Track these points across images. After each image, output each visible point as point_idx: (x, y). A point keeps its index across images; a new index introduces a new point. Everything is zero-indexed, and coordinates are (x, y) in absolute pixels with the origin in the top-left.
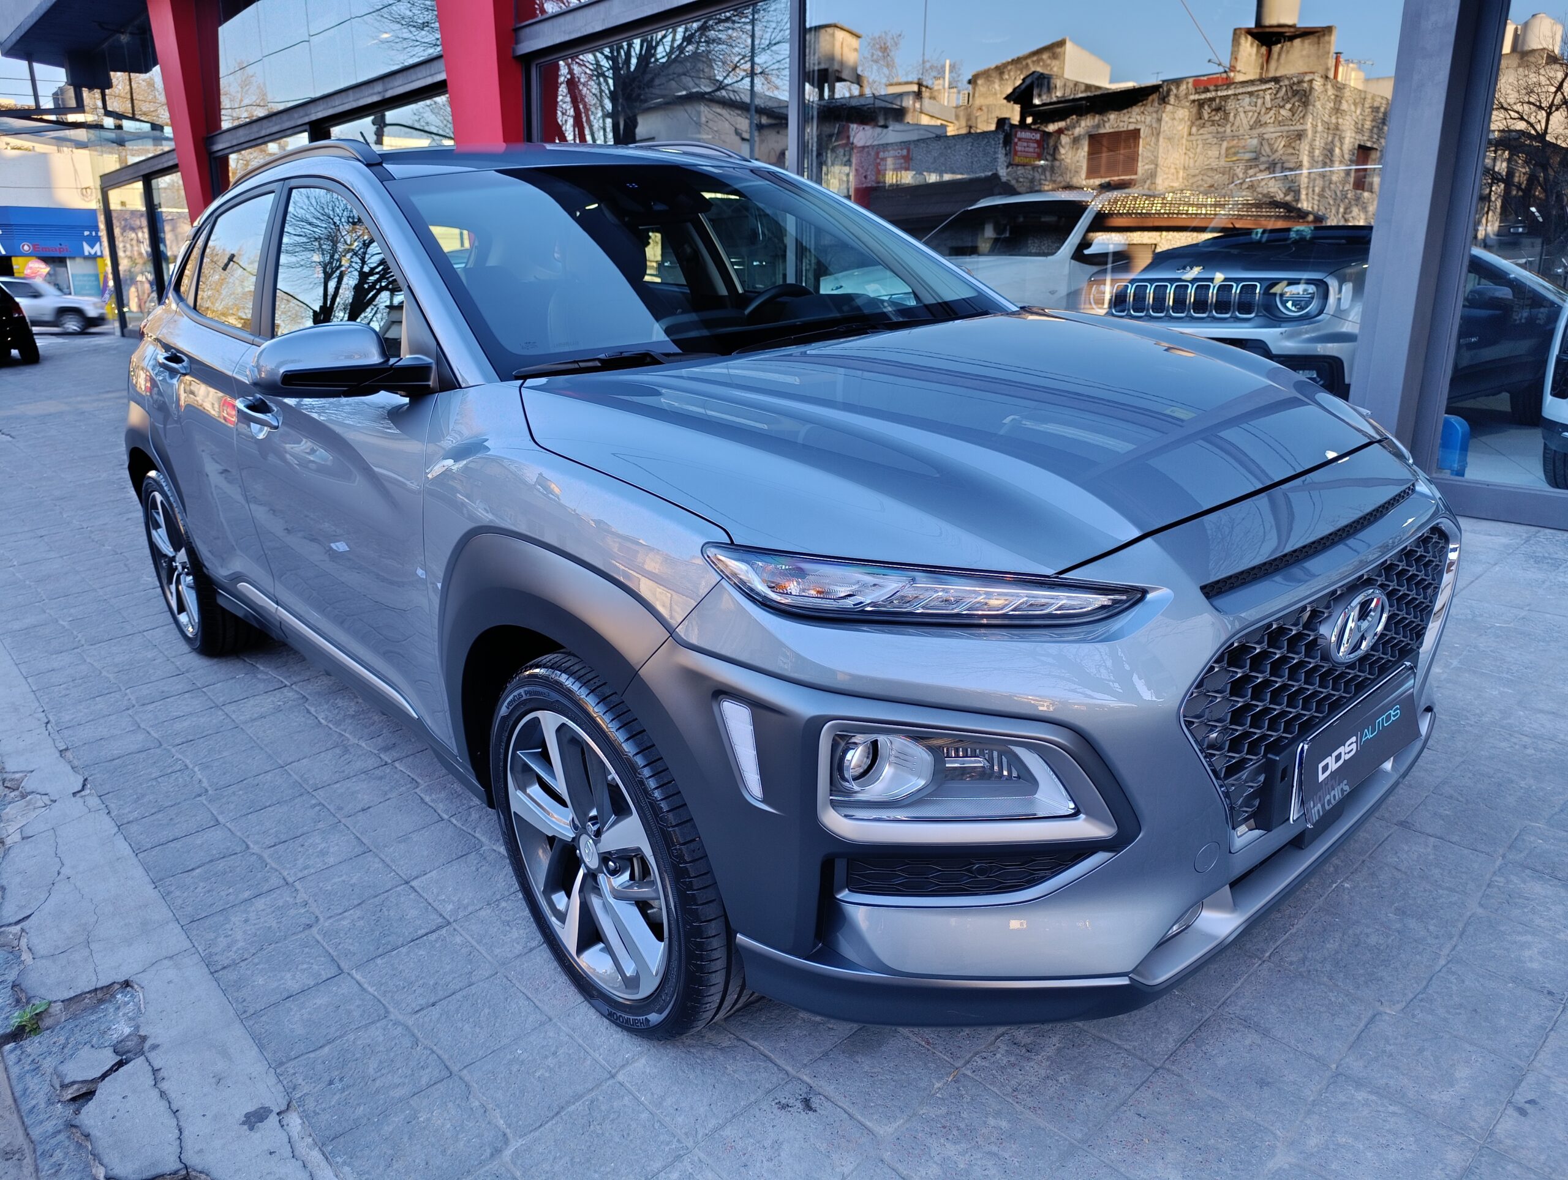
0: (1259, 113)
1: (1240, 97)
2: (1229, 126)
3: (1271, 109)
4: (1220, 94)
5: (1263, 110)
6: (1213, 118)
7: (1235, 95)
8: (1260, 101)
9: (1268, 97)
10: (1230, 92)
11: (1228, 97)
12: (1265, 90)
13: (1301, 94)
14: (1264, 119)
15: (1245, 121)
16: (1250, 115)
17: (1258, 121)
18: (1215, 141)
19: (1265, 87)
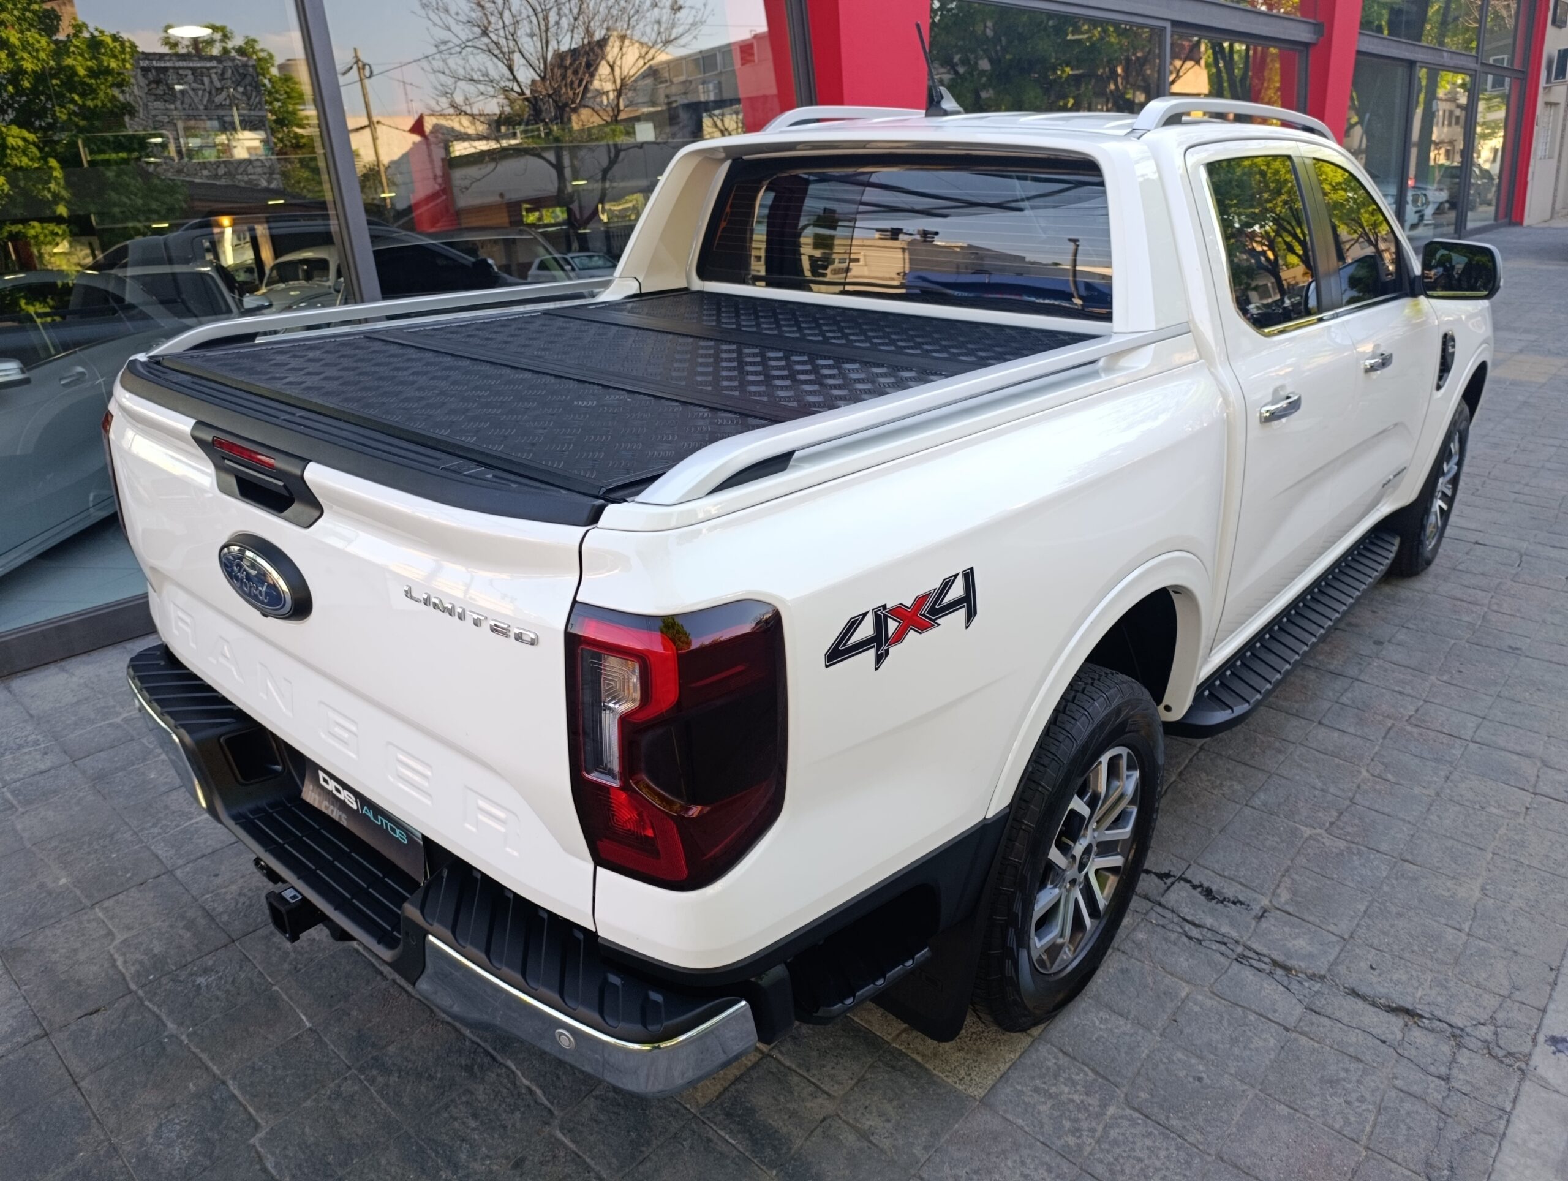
0: (210, 93)
1: (181, 72)
2: (178, 103)
3: (222, 89)
4: (154, 63)
5: (214, 92)
6: (154, 91)
7: (174, 68)
8: (206, 80)
9: (213, 76)
10: (168, 64)
11: (166, 69)
12: (208, 69)
13: (248, 80)
14: (218, 99)
15: (196, 100)
16: (200, 93)
17: (210, 101)
18: (166, 120)
19: (208, 65)
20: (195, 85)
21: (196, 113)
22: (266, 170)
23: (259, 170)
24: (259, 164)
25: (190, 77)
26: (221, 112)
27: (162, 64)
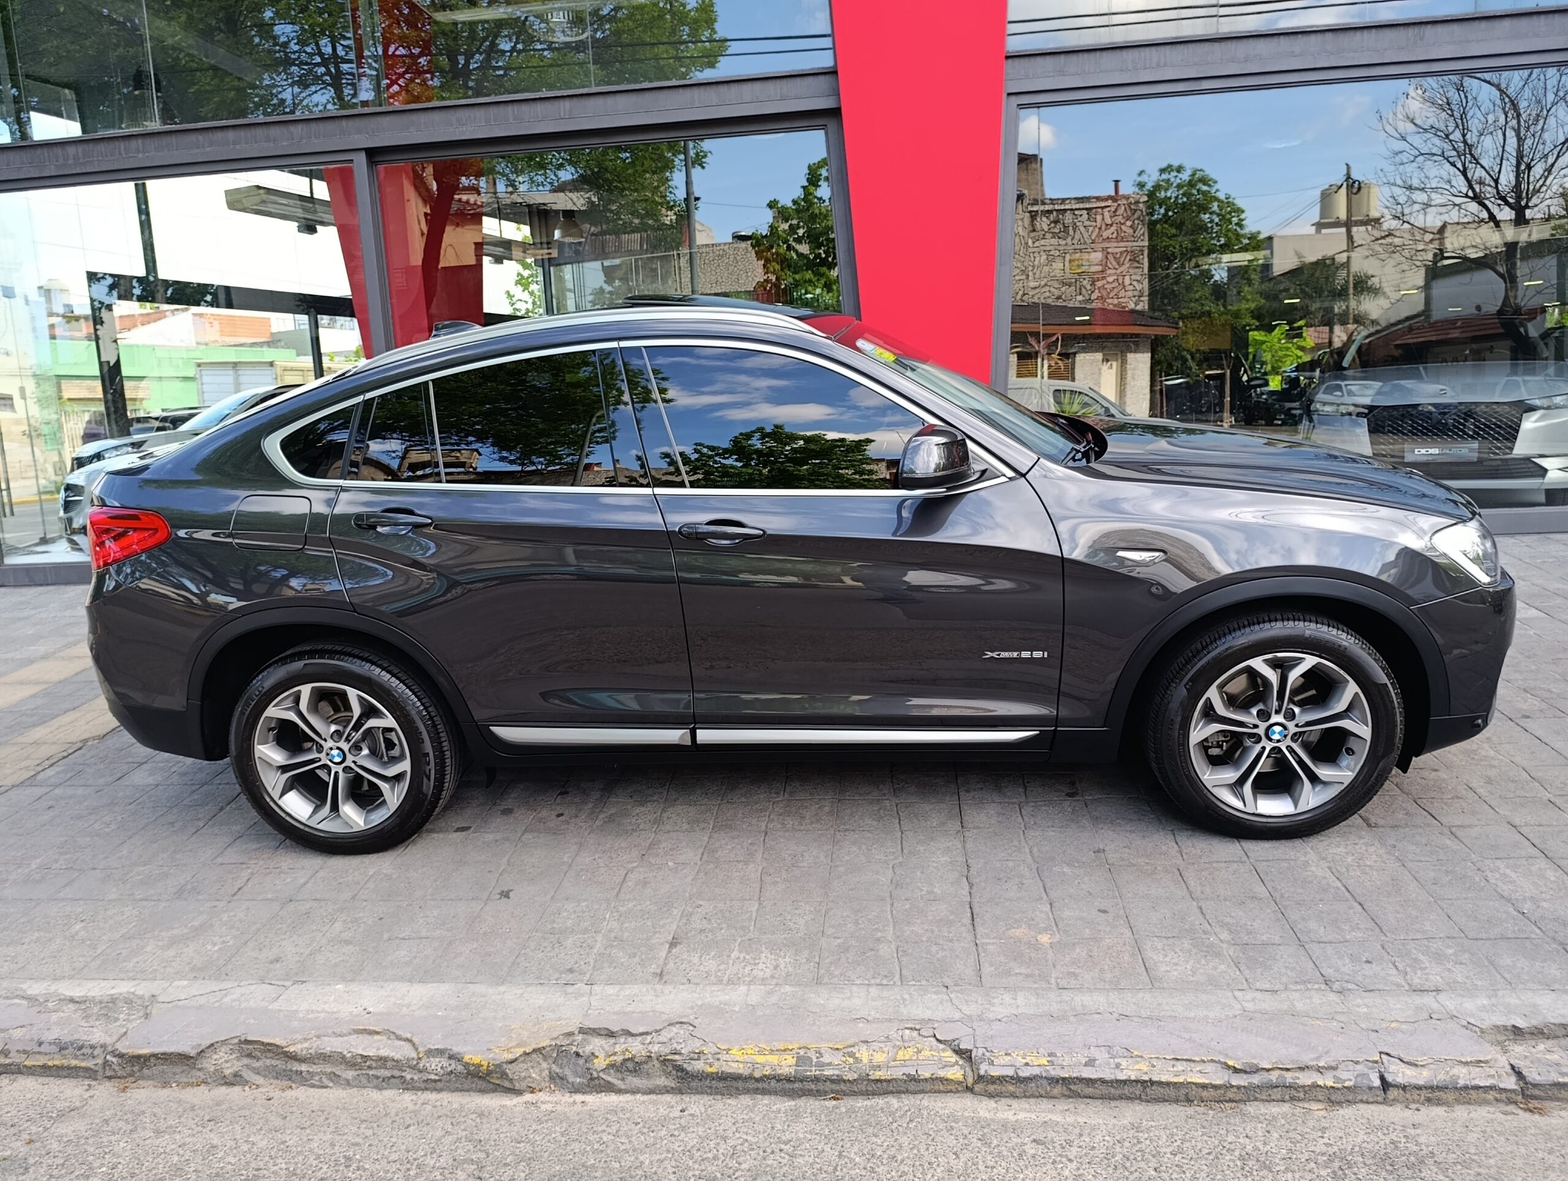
0: (1100, 229)
2: (1070, 239)
3: (1111, 225)
4: (1056, 207)
5: (1103, 227)
6: (1052, 230)
7: (1073, 209)
8: (1099, 218)
9: (1107, 215)
10: (1068, 206)
11: (1065, 211)
12: (1102, 208)
13: (1139, 213)
14: (1105, 234)
15: (1086, 235)
16: (1091, 229)
17: (1099, 235)
18: (1057, 253)
19: (1103, 204)
20: (1087, 223)
21: (1082, 247)
22: (1136, 293)
23: (1130, 294)
24: (1131, 288)
25: (1085, 216)
26: (1106, 245)
27: (1062, 207)
